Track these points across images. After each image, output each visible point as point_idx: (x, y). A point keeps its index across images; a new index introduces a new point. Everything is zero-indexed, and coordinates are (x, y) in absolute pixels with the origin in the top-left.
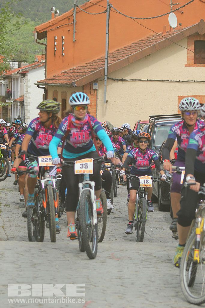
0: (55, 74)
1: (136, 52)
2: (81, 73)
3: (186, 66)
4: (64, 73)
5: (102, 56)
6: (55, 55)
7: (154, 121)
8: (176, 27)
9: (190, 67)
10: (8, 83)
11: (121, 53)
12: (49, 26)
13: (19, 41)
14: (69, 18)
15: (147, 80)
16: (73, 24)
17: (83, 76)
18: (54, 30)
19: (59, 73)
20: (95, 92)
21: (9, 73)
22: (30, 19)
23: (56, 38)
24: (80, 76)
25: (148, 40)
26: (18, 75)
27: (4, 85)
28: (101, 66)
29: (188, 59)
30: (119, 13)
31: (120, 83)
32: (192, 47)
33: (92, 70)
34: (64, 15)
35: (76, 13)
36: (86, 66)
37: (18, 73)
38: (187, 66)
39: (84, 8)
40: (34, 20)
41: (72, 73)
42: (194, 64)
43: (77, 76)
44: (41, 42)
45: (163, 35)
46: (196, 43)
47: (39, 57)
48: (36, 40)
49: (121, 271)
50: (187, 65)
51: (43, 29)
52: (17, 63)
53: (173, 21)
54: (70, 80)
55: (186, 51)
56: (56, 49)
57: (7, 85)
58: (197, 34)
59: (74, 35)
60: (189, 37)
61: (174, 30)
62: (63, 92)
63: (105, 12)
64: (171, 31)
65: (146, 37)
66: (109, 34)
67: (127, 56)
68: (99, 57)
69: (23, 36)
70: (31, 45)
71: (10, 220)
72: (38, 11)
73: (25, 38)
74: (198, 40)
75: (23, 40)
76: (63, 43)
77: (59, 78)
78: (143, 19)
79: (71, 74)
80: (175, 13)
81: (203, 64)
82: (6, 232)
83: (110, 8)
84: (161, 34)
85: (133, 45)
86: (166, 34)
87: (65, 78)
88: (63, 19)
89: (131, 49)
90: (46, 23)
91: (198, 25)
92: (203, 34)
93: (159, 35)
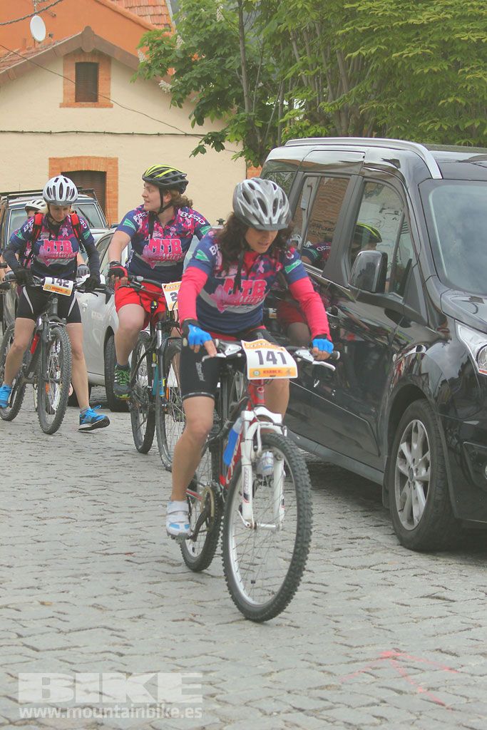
3: (62, 106)
7: (8, 202)
8: (44, 40)
9: (68, 108)
29: (64, 93)
32: (72, 73)
38: (64, 107)
42: (76, 101)
45: (21, 54)
46: (78, 65)
50: (63, 104)
53: (38, 29)
55: (61, 80)
58: (81, 52)
60: (66, 56)
61: (39, 46)
64: (35, 47)
74: (82, 60)
80: (41, 17)
81: (90, 103)
84: (19, 51)
86: (27, 52)
91: (81, 35)
92: (91, 50)
93: (15, 53)
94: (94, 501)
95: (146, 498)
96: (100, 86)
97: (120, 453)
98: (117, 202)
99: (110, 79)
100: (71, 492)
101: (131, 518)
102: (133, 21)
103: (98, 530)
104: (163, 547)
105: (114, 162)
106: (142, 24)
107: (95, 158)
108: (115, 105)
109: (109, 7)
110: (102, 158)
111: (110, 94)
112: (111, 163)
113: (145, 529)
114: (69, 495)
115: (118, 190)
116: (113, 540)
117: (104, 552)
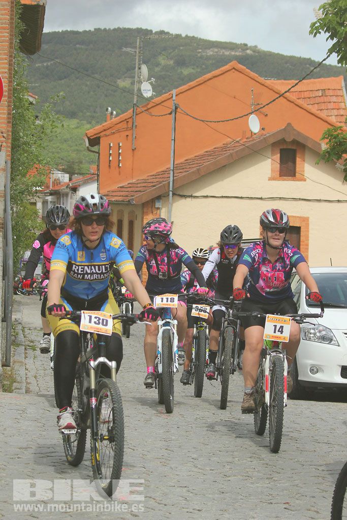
0: (109, 189)
1: (209, 163)
2: (141, 188)
3: (270, 179)
4: (121, 187)
5: (168, 167)
6: (109, 166)
8: (260, 131)
9: (274, 181)
10: (55, 200)
11: (191, 163)
12: (102, 130)
13: (72, 148)
14: (127, 120)
15: (222, 197)
16: (132, 128)
17: (144, 191)
18: (108, 135)
19: (115, 187)
20: (158, 211)
21: (56, 188)
22: (85, 122)
23: (111, 145)
24: (140, 191)
25: (225, 148)
26: (68, 190)
27: (51, 202)
28: (165, 179)
29: (272, 170)
30: (187, 115)
31: (189, 200)
32: (277, 156)
33: (154, 184)
34: (121, 118)
35: (136, 114)
36: (148, 180)
37: (67, 187)
39: (146, 109)
40: (90, 123)
41: (130, 187)
42: (281, 176)
43: (136, 191)
44: (93, 150)
45: (241, 142)
47: (93, 169)
48: (88, 147)
49: (167, 432)
51: (95, 135)
52: (68, 175)
53: (254, 124)
54: (127, 196)
55: (270, 160)
56: (111, 159)
57: (54, 202)
58: (283, 141)
59: (134, 142)
61: (255, 136)
62: (119, 211)
63: (170, 114)
64: (252, 136)
65: (222, 144)
66: (174, 141)
67: (198, 168)
68: (164, 169)
69: (76, 143)
70: (87, 154)
71: (45, 368)
72: (95, 112)
73: (79, 144)
74: (285, 147)
75: (77, 148)
76: (120, 151)
77: (114, 194)
78: (215, 122)
79: (129, 189)
80: (256, 115)
81: (290, 178)
82: (38, 383)
83: (176, 108)
84: (240, 140)
85: (205, 153)
86: (245, 140)
87: (122, 194)
88: (121, 122)
89: (203, 159)
90: (98, 128)
91: (284, 129)
92: (291, 140)
93: (237, 142)
94: (267, 464)
95: (304, 463)
96: (297, 166)
97: (291, 430)
98: (308, 249)
99: (304, 161)
100: (251, 457)
101: (292, 477)
102: (323, 120)
103: (266, 485)
104: (312, 499)
105: (306, 220)
106: (329, 122)
107: (293, 217)
108: (308, 180)
109: (305, 110)
110: (298, 217)
111: (304, 171)
112: (304, 221)
113: (300, 485)
114: (249, 459)
115: (308, 240)
116: (276, 493)
117: (269, 502)
